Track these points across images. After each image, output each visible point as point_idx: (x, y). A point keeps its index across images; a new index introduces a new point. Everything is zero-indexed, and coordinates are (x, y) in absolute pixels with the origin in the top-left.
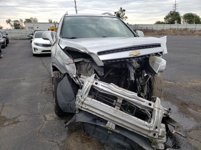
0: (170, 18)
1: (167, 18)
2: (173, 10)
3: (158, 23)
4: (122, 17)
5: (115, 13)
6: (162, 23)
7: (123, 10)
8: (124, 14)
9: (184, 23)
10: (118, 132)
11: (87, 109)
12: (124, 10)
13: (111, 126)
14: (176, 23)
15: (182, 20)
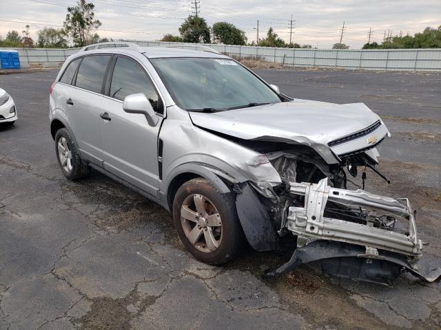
0: (191, 30)
1: (183, 29)
2: (194, 15)
3: (169, 39)
4: (89, 23)
5: (69, 10)
6: (177, 40)
7: (89, 5)
8: (93, 14)
9: (216, 41)
10: (383, 257)
11: (333, 236)
12: (91, 6)
13: (372, 251)
14: (202, 41)
15: (212, 35)
